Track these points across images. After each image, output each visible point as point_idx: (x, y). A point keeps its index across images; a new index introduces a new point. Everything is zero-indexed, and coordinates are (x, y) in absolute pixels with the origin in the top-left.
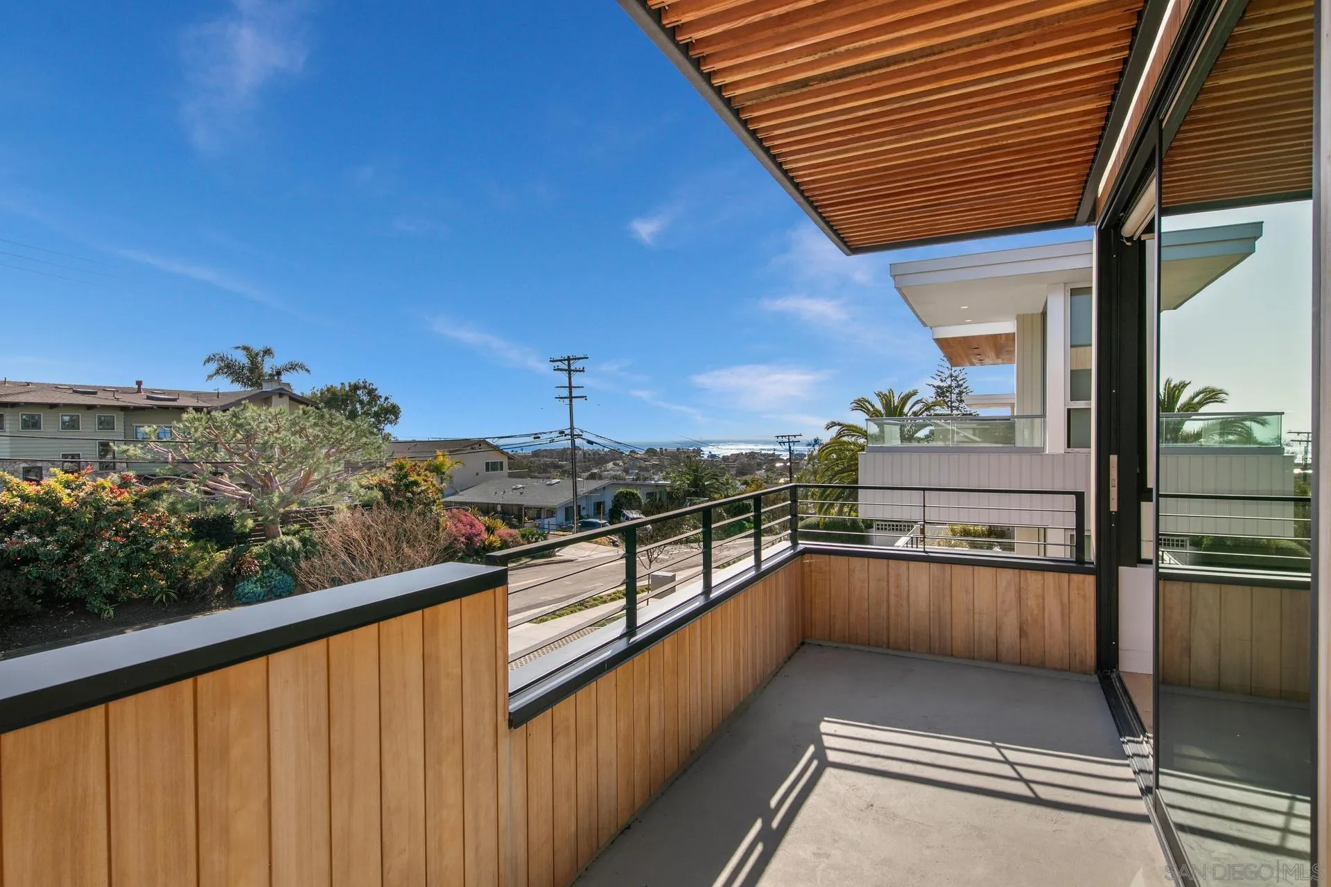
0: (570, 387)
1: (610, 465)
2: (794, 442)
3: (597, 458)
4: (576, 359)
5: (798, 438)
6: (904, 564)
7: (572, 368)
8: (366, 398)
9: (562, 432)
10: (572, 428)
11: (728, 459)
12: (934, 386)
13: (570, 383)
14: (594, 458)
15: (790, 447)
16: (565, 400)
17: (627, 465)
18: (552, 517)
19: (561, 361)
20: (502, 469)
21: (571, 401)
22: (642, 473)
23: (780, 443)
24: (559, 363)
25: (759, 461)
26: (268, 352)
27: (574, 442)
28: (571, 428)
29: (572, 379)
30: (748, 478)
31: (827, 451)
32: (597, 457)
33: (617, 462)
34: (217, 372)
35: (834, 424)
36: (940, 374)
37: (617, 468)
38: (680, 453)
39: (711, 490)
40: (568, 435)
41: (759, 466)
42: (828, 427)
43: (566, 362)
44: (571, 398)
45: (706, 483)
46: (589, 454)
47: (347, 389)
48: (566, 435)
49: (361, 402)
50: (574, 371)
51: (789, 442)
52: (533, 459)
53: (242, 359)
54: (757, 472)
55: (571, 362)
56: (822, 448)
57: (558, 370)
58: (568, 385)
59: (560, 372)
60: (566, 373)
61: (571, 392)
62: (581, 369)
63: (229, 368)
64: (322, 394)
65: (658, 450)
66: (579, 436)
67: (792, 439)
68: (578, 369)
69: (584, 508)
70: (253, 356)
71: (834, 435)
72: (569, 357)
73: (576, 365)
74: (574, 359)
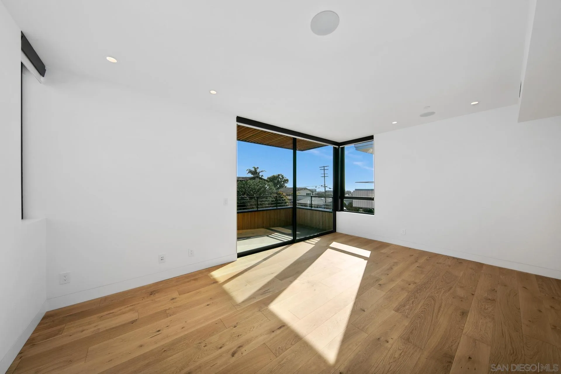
0: (324, 174)
6: (307, 210)
8: (281, 177)
19: (323, 167)
26: (258, 168)
34: (248, 173)
47: (277, 175)
49: (280, 179)
53: (253, 170)
57: (322, 169)
63: (251, 172)
64: (272, 176)
70: (255, 169)
73: (325, 168)
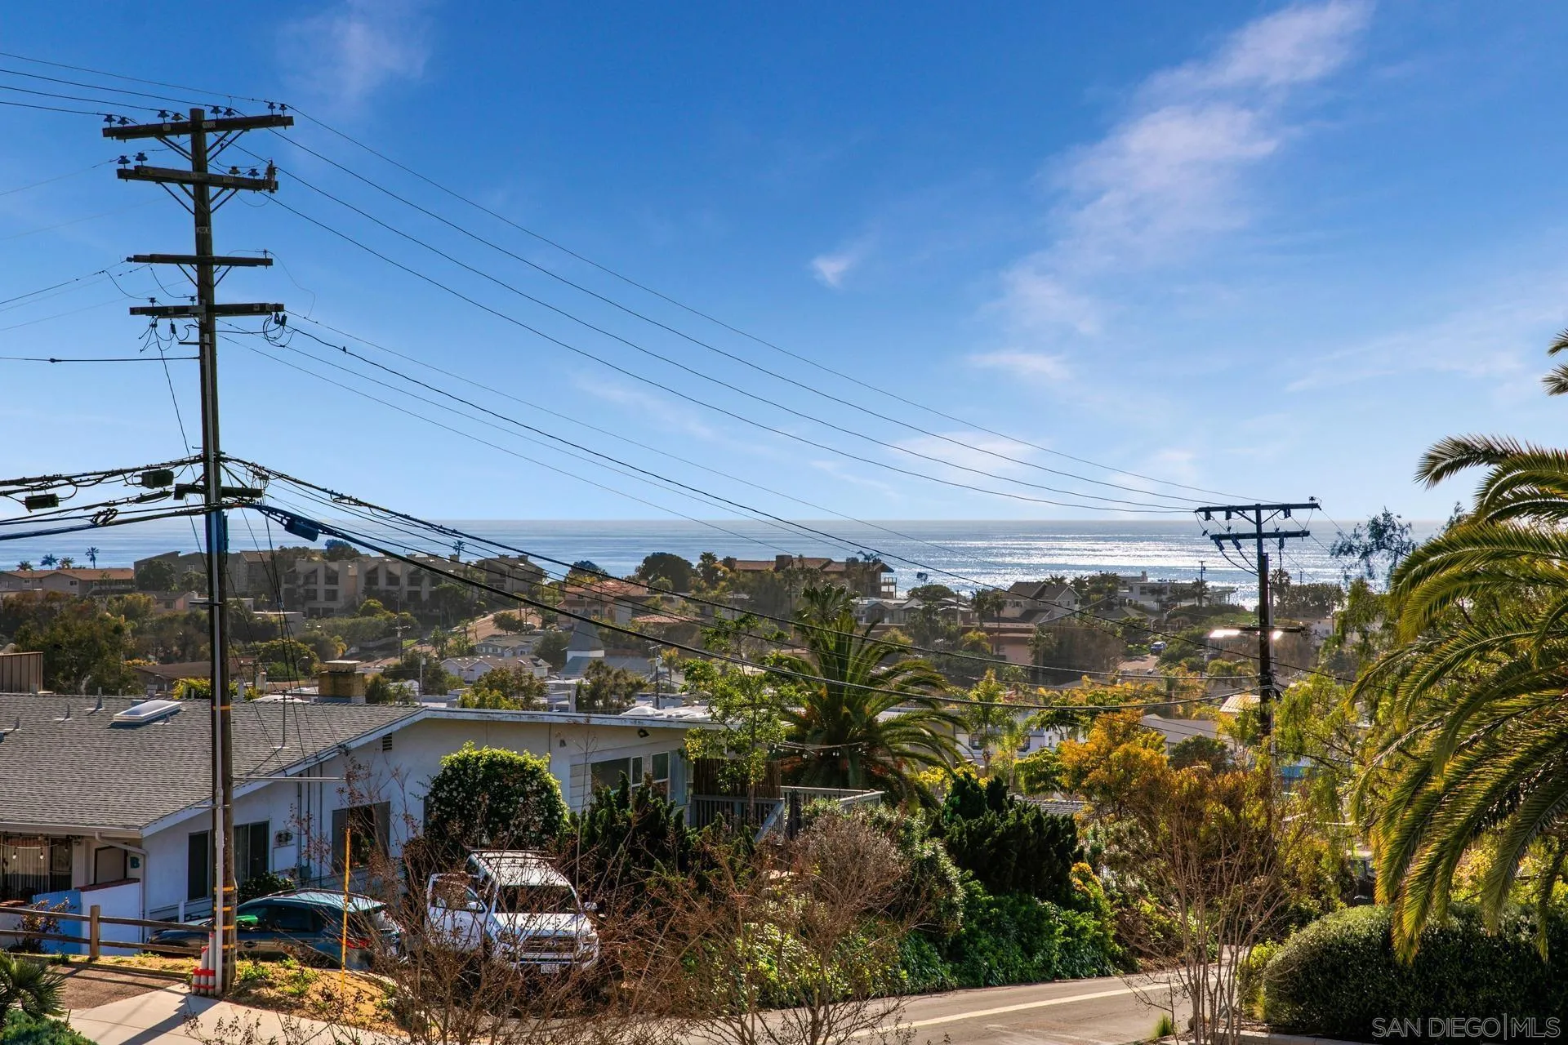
1: (483, 626)
2: (1281, 536)
3: (425, 596)
4: (231, 125)
5: (1299, 517)
7: (217, 166)
9: (157, 477)
10: (211, 457)
11: (1000, 607)
13: (203, 241)
15: (1263, 560)
16: (180, 323)
17: (555, 629)
18: (125, 880)
19: (156, 131)
21: (207, 329)
22: (615, 666)
23: (1218, 539)
24: (148, 144)
25: (1134, 615)
27: (223, 523)
28: (204, 459)
29: (214, 218)
30: (1079, 693)
31: (1431, 580)
32: (426, 589)
33: (515, 613)
35: (1464, 454)
37: (514, 640)
38: (791, 576)
39: (906, 747)
40: (192, 489)
41: (1135, 638)
42: (1438, 467)
43: (185, 140)
44: (207, 311)
45: (883, 717)
46: (393, 579)
48: (181, 492)
50: (224, 183)
51: (1259, 536)
52: (142, 598)
54: (1127, 667)
55: (210, 138)
56: (1409, 566)
57: (141, 174)
58: (191, 250)
59: (150, 185)
60: (184, 194)
61: (205, 286)
62: (262, 175)
65: (696, 562)
66: (247, 497)
67: (1273, 521)
68: (244, 173)
69: (284, 838)
71: (1470, 507)
72: (196, 114)
74: (220, 125)
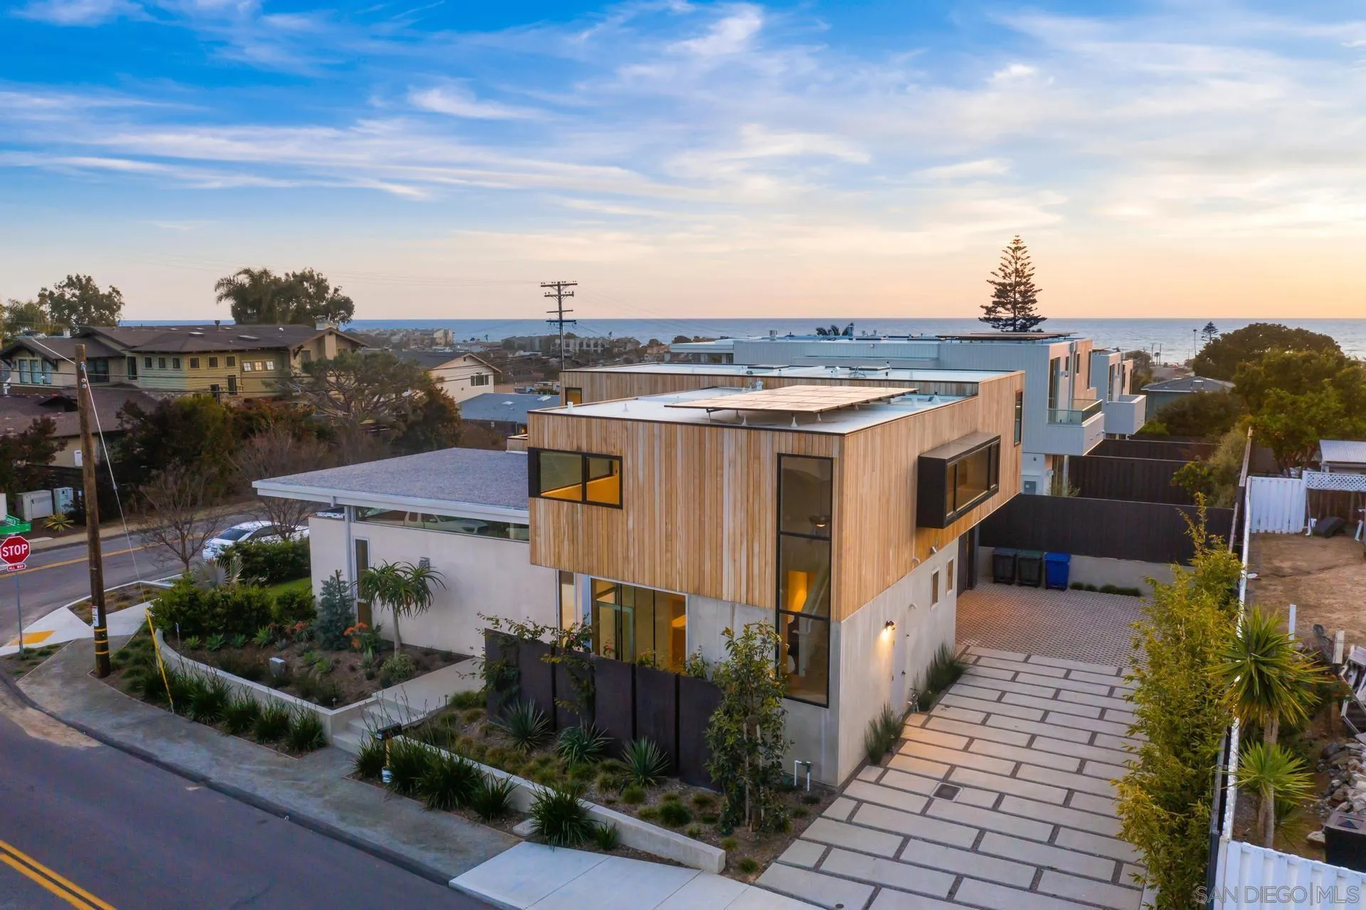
0: (560, 312)
3: (599, 351)
4: (566, 285)
7: (562, 293)
12: (995, 283)
13: (560, 308)
14: (596, 351)
20: (487, 383)
21: (561, 325)
24: (550, 289)
32: (600, 349)
36: (1003, 268)
43: (557, 287)
44: (561, 322)
50: (564, 295)
53: (243, 280)
55: (562, 287)
57: (548, 295)
61: (561, 317)
62: (571, 293)
68: (568, 293)
72: (559, 282)
73: (566, 290)
74: (564, 285)
